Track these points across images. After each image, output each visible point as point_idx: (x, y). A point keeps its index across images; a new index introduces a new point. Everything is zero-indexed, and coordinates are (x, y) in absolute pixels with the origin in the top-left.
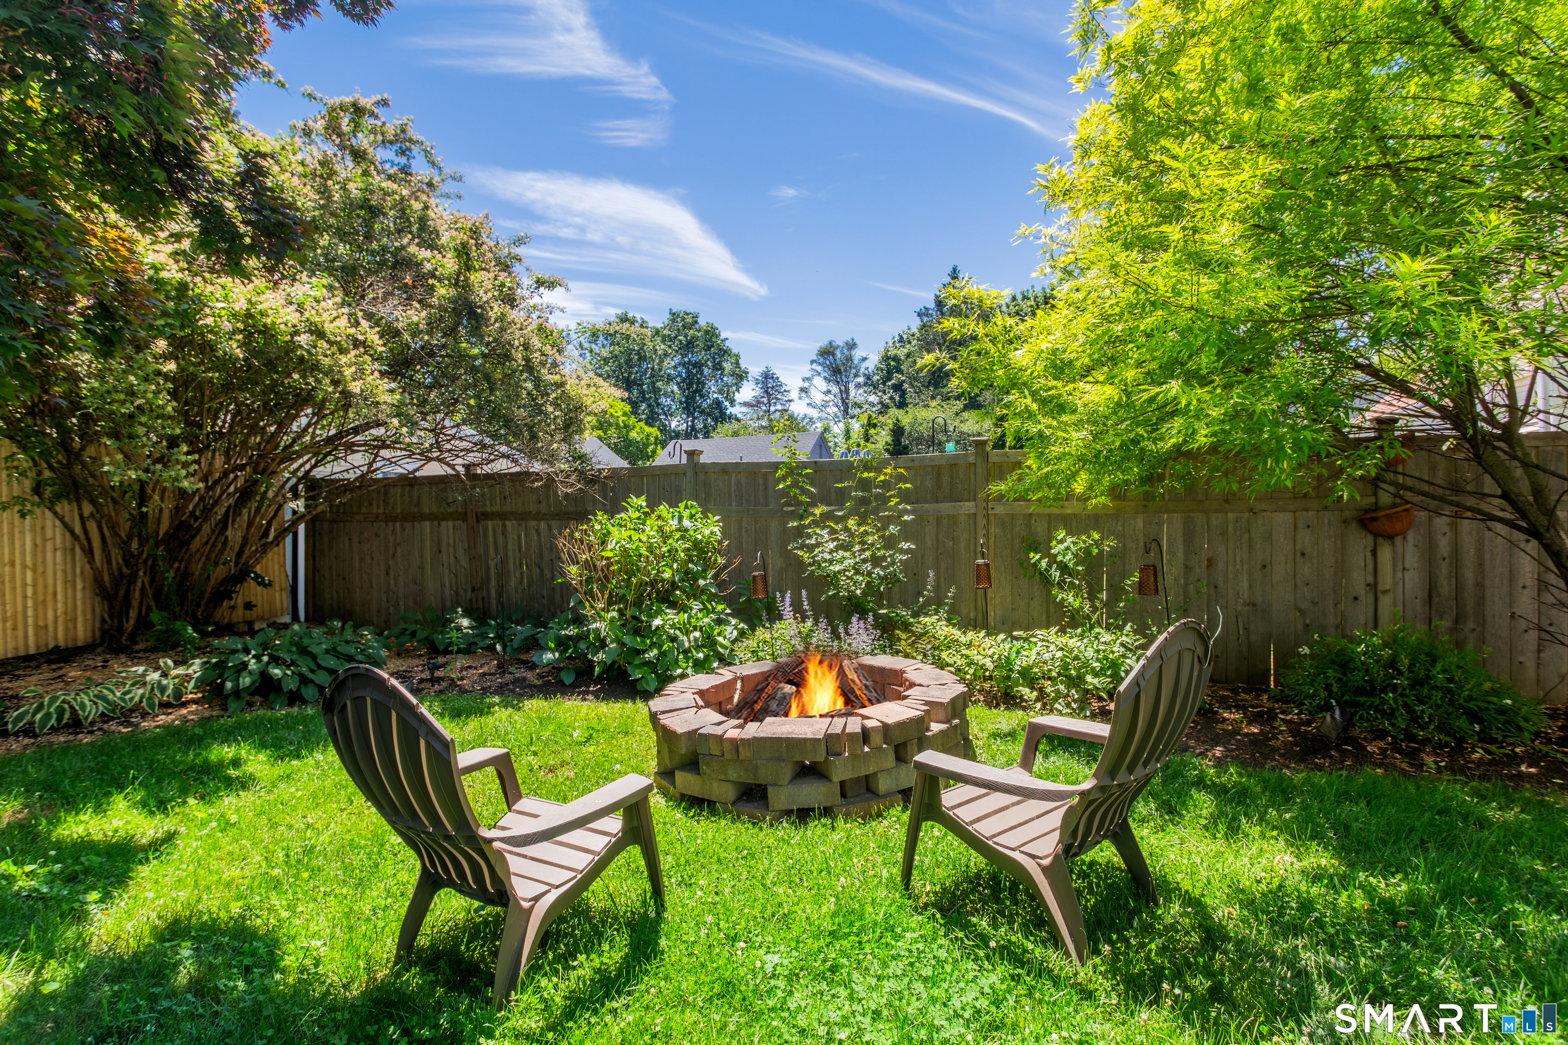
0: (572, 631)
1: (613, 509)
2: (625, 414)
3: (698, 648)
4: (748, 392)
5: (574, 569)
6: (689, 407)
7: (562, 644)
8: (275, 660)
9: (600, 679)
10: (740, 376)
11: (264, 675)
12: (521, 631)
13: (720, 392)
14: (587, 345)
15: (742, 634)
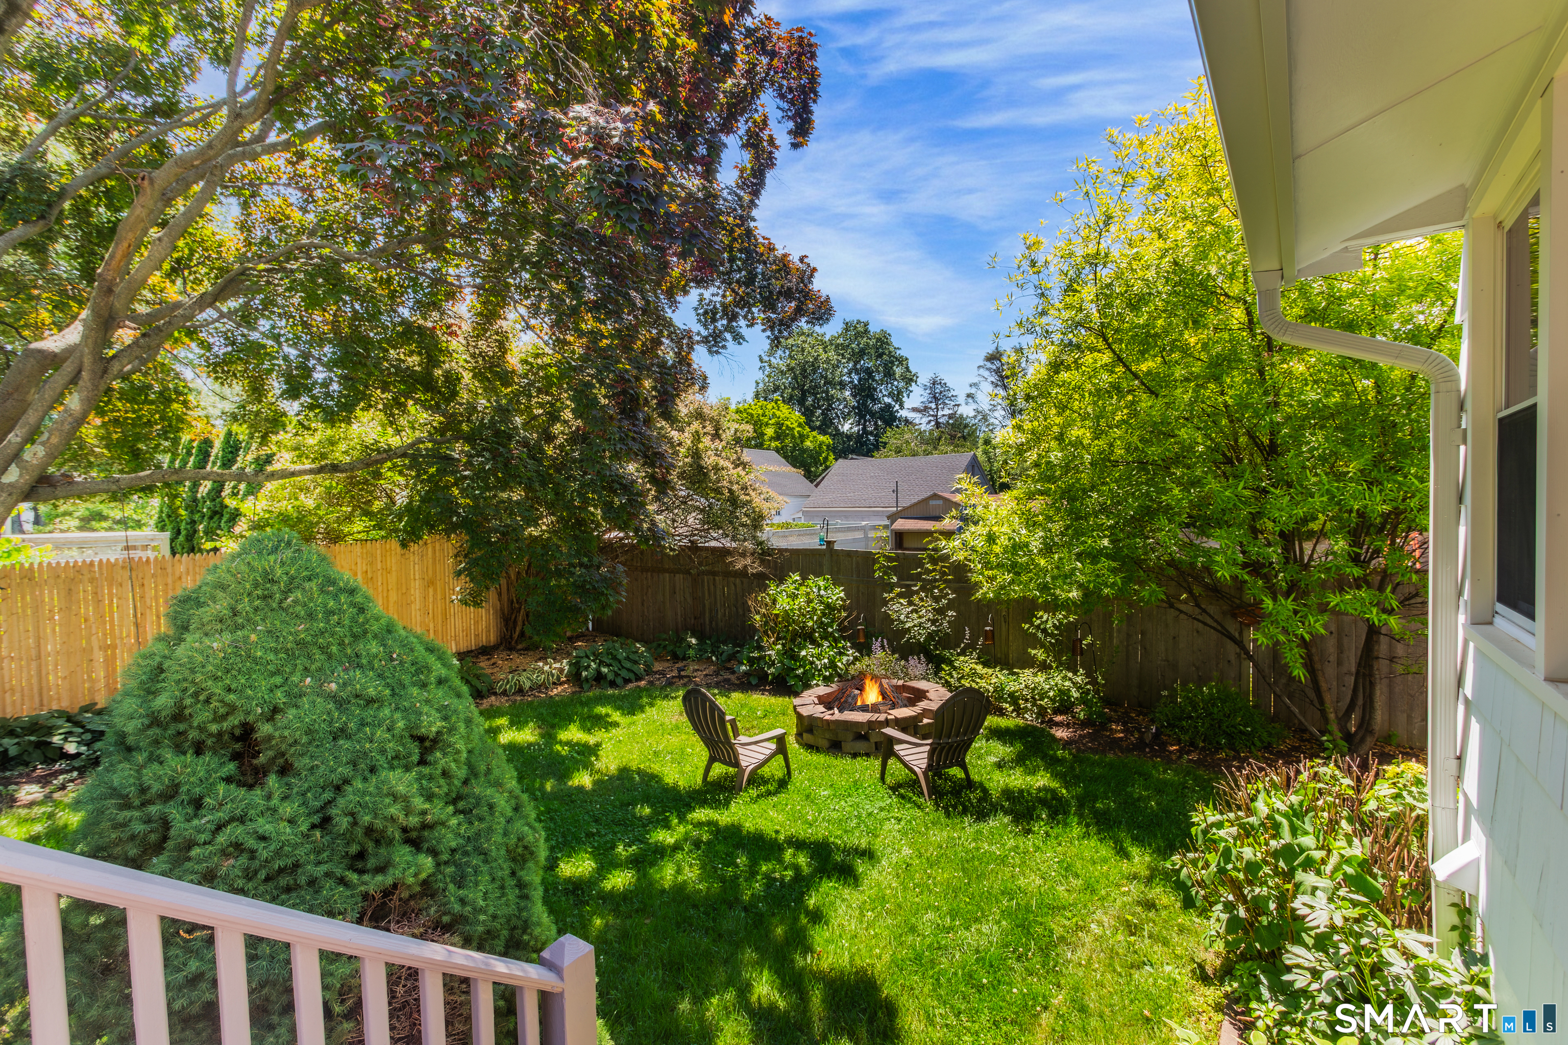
0: (756, 654)
1: (781, 580)
2: (800, 425)
3: (826, 668)
4: (916, 397)
5: (758, 617)
6: (861, 412)
7: (751, 661)
8: (601, 663)
9: (771, 683)
10: (910, 379)
11: (599, 672)
12: (726, 648)
13: (890, 395)
14: (766, 358)
15: (856, 659)
